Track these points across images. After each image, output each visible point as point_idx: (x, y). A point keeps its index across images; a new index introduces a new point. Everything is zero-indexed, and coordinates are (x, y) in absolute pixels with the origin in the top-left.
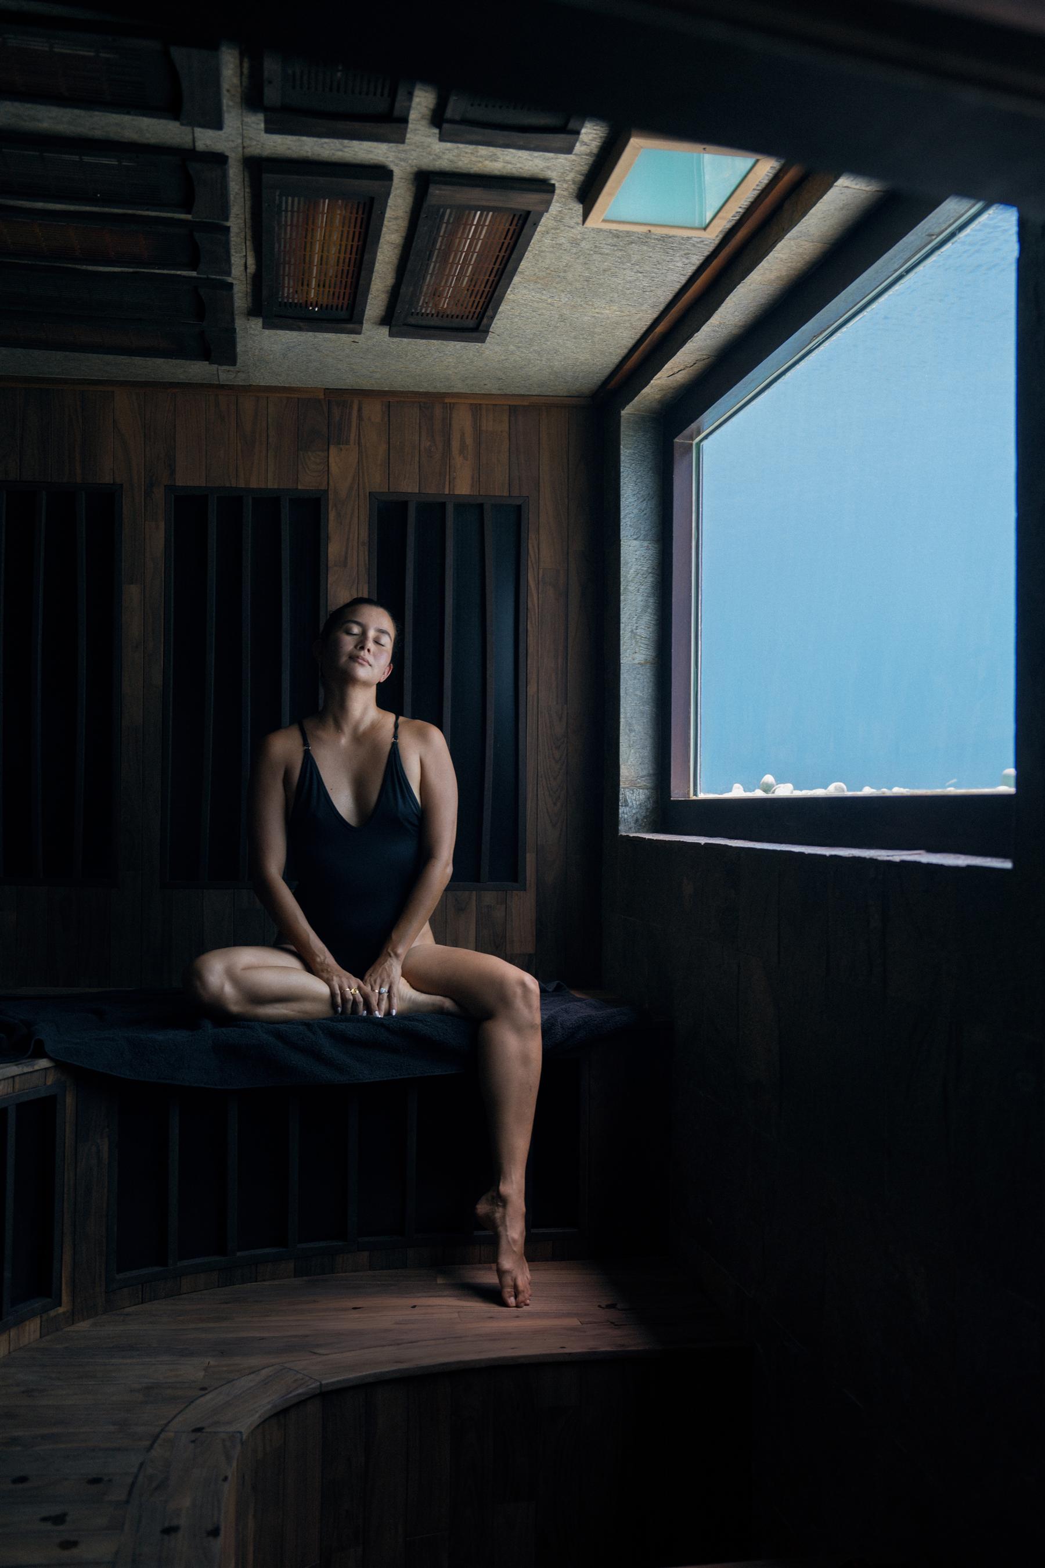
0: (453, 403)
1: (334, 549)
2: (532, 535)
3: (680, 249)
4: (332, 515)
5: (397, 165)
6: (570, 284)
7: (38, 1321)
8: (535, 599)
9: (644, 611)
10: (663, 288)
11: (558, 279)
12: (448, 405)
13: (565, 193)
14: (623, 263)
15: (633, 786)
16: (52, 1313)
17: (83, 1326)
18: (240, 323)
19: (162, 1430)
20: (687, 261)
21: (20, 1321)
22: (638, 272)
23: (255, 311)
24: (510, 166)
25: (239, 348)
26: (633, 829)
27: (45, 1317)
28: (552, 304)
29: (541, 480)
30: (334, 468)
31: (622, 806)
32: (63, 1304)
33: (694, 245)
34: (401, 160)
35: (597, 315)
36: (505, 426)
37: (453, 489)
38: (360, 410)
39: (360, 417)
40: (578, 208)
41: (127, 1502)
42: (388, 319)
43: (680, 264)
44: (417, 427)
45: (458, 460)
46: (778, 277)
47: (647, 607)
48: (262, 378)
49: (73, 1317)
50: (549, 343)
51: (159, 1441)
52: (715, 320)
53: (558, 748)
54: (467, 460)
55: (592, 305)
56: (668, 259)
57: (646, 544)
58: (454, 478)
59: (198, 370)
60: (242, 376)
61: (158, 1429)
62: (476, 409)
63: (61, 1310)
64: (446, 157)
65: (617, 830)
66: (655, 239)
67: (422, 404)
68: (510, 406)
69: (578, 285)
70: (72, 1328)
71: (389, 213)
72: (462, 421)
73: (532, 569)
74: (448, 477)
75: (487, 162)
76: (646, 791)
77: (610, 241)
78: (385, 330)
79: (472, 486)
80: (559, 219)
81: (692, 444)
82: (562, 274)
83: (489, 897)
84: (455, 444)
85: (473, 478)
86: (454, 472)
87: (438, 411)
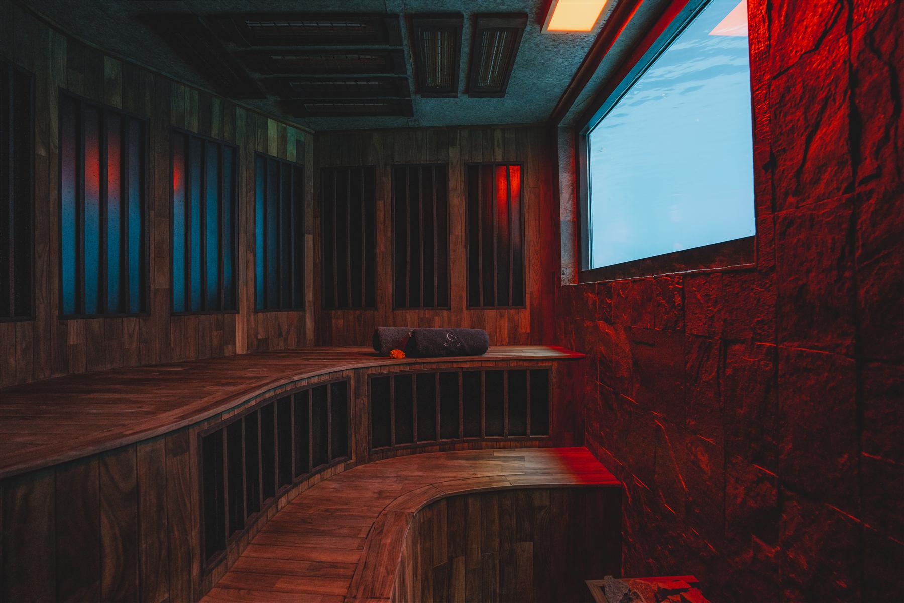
0: (494, 128)
1: (452, 184)
2: (525, 176)
3: (580, 45)
4: (451, 172)
5: (465, 11)
6: (537, 67)
7: (343, 464)
8: (527, 199)
9: (569, 200)
10: (573, 67)
11: (531, 65)
12: (492, 129)
13: (533, 19)
14: (557, 55)
15: (567, 267)
16: (348, 462)
17: (360, 467)
18: (413, 97)
19: (383, 510)
20: (582, 51)
21: (336, 464)
22: (563, 59)
23: (417, 92)
24: (510, 7)
25: (414, 110)
26: (567, 282)
27: (345, 463)
28: (529, 78)
29: (528, 153)
30: (451, 155)
31: (563, 275)
32: (353, 459)
33: (586, 42)
34: (466, 9)
35: (547, 82)
36: (514, 135)
37: (495, 159)
38: (460, 134)
39: (460, 136)
40: (538, 27)
41: (366, 538)
42: (467, 92)
43: (580, 53)
44: (481, 138)
45: (497, 149)
46: (621, 51)
47: (570, 198)
48: (424, 123)
49: (356, 464)
50: (529, 97)
51: (381, 514)
52: (594, 76)
53: (537, 254)
54: (500, 148)
55: (545, 77)
56: (575, 51)
57: (569, 175)
58: (496, 156)
59: (400, 121)
60: (417, 123)
61: (381, 509)
62: (503, 130)
63: (351, 461)
64: (484, 5)
65: (561, 284)
66: (569, 41)
67: (483, 129)
68: (515, 128)
69: (539, 67)
70: (356, 468)
71: (463, 37)
72: (498, 136)
73: (526, 187)
74: (493, 155)
75: (500, 6)
76: (572, 269)
77: (551, 43)
78: (466, 96)
79: (502, 158)
80: (530, 33)
81: (586, 135)
82: (533, 62)
83: (512, 311)
84: (496, 143)
85: (502, 154)
86: (496, 153)
87: (489, 132)
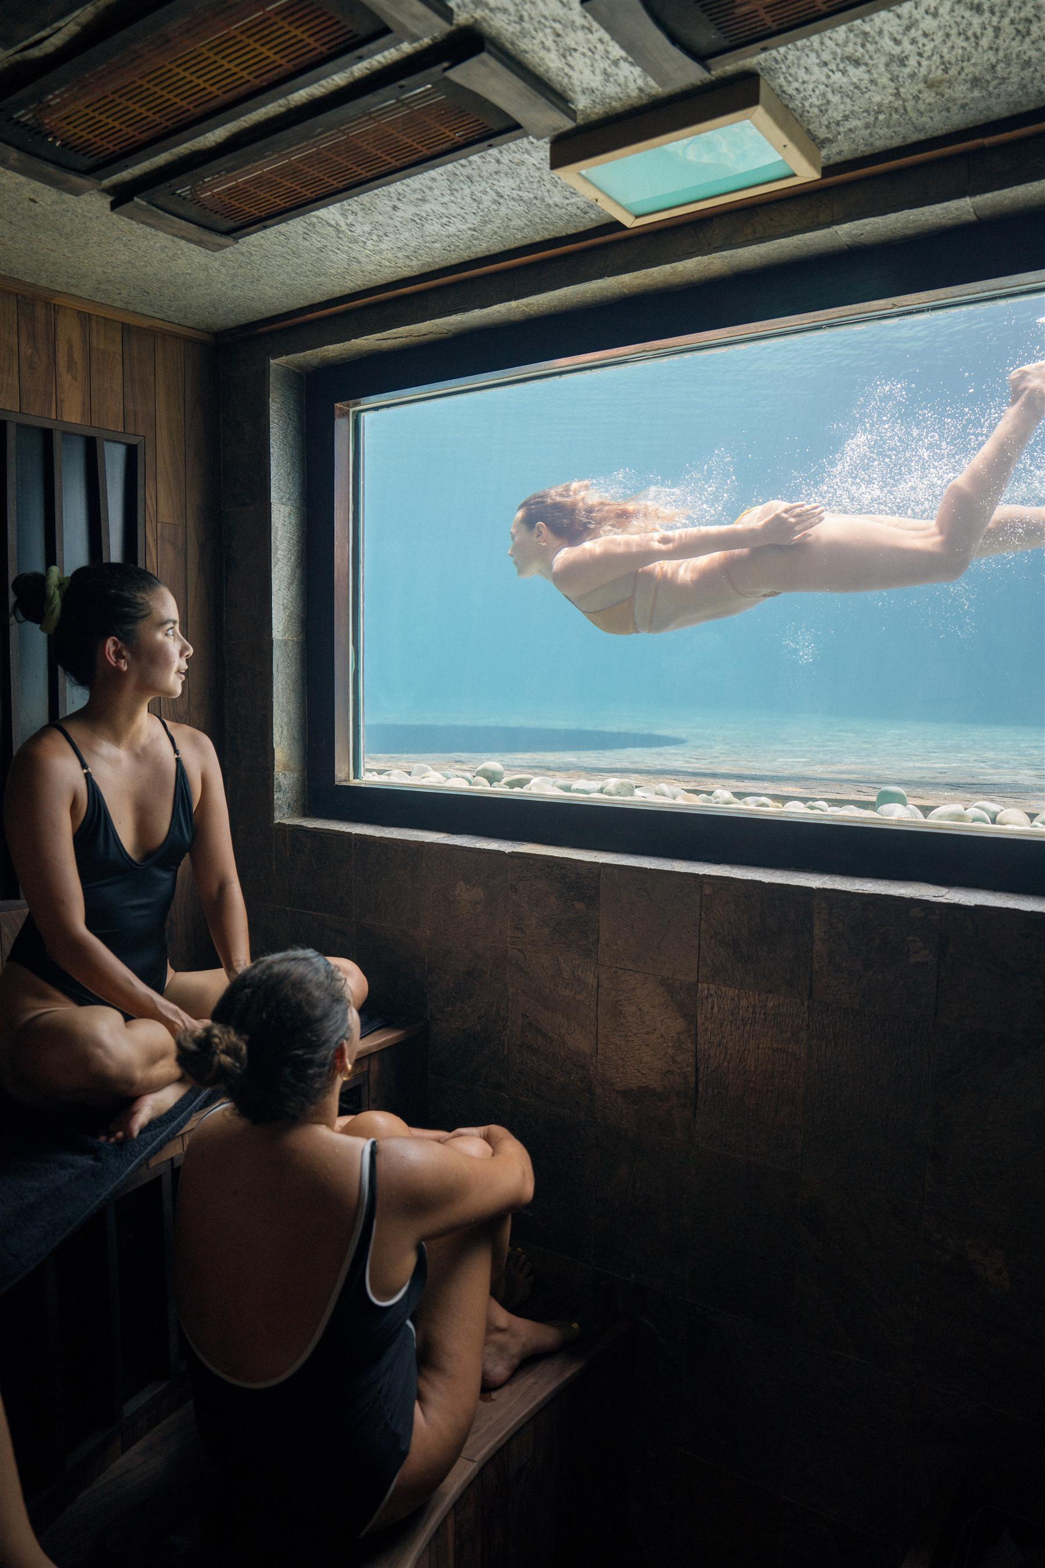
0: (58, 306)
2: (150, 484)
8: (154, 556)
12: (52, 305)
26: (286, 816)
29: (157, 420)
31: (276, 792)
36: (118, 348)
37: (61, 416)
44: (15, 327)
45: (66, 379)
54: (76, 381)
58: (62, 401)
62: (85, 318)
65: (273, 818)
67: (19, 297)
68: (122, 323)
72: (69, 331)
73: (150, 523)
74: (54, 397)
79: (83, 415)
84: (62, 357)
85: (84, 404)
86: (62, 393)
87: (40, 311)
